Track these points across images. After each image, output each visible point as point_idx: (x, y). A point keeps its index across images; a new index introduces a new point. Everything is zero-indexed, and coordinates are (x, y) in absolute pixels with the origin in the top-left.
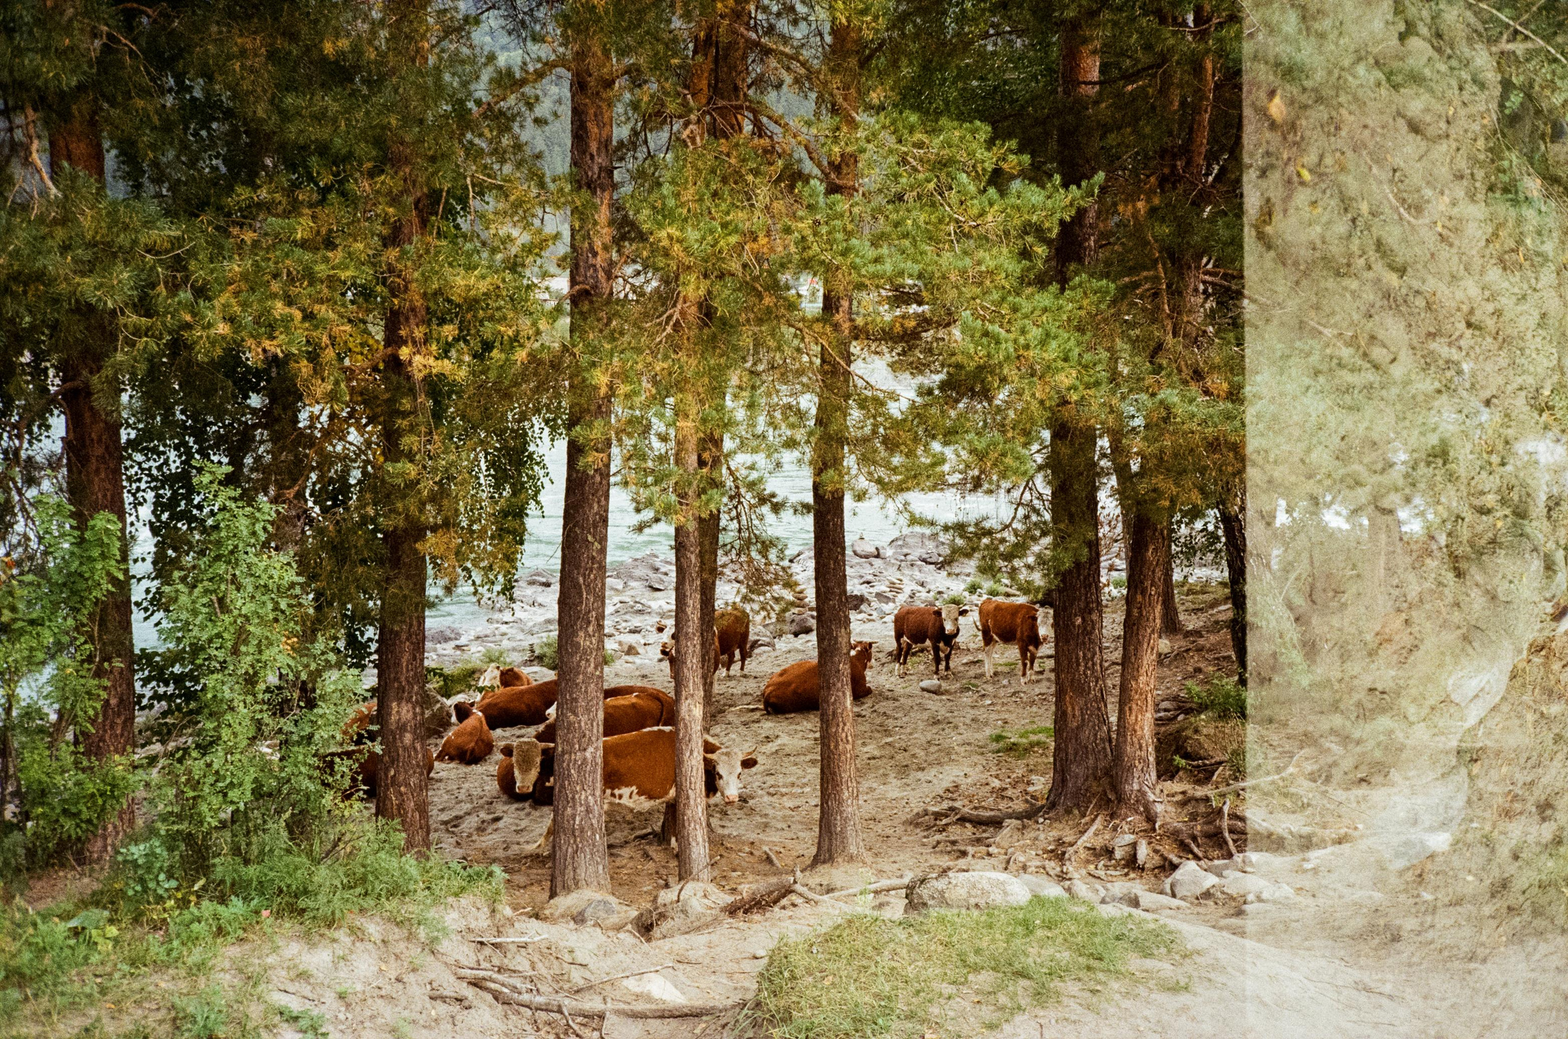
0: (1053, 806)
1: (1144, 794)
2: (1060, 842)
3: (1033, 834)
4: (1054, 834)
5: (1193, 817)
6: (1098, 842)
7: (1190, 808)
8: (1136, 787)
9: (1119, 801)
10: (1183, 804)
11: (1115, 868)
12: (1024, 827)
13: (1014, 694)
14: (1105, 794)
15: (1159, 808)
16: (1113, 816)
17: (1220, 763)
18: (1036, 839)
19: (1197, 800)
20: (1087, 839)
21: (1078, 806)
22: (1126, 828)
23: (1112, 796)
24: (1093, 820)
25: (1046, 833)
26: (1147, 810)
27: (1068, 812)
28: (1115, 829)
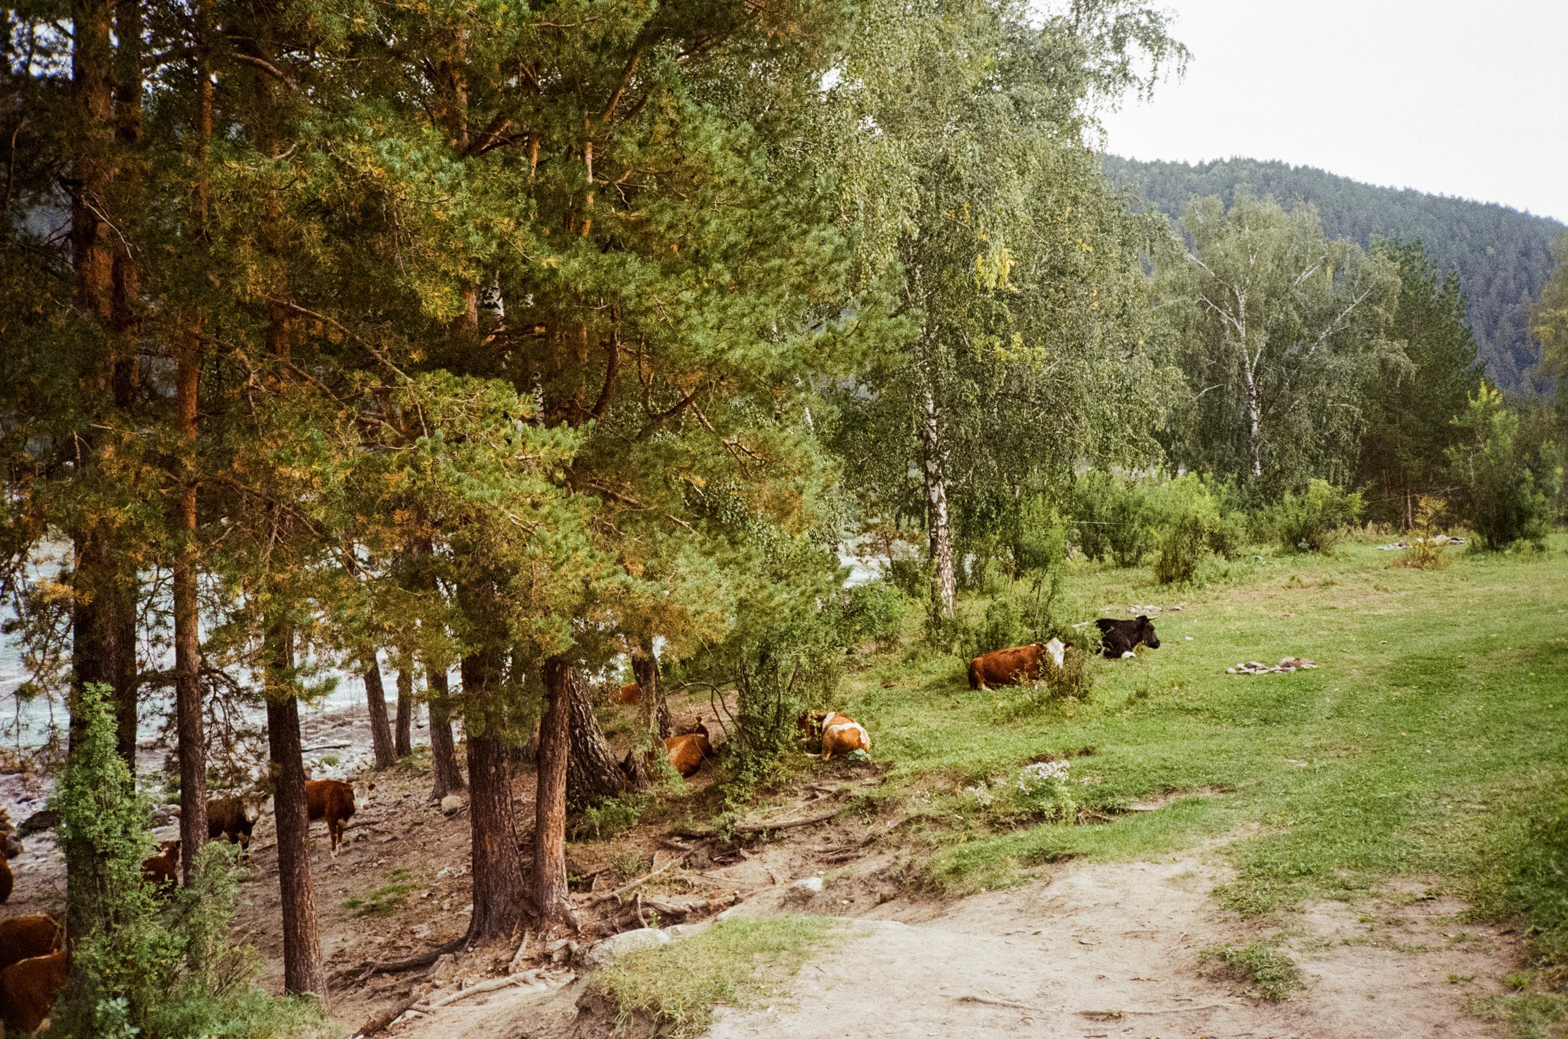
0: (478, 935)
1: (562, 905)
2: (497, 962)
3: (467, 963)
4: (488, 957)
5: (604, 916)
6: (534, 953)
7: (600, 909)
8: (555, 901)
9: (542, 915)
10: (593, 907)
11: (556, 968)
12: (456, 959)
13: (329, 868)
14: (527, 914)
15: (576, 915)
16: (537, 929)
17: (594, 875)
18: (473, 965)
19: (605, 901)
20: (522, 954)
21: (502, 929)
22: (552, 936)
23: (534, 914)
24: (521, 938)
25: (483, 958)
26: (566, 917)
27: (494, 936)
28: (544, 939)
